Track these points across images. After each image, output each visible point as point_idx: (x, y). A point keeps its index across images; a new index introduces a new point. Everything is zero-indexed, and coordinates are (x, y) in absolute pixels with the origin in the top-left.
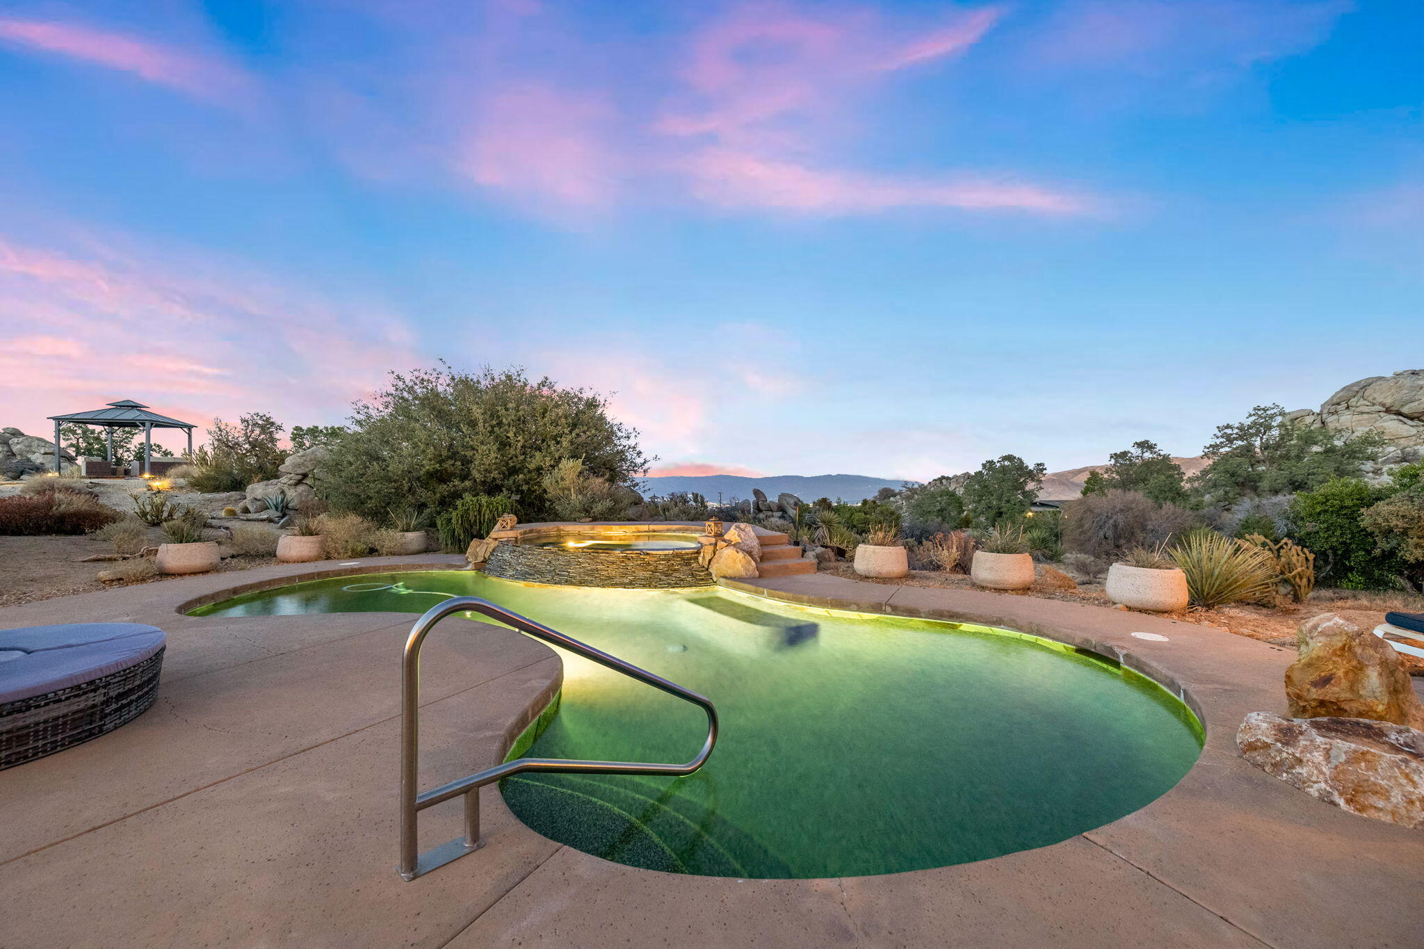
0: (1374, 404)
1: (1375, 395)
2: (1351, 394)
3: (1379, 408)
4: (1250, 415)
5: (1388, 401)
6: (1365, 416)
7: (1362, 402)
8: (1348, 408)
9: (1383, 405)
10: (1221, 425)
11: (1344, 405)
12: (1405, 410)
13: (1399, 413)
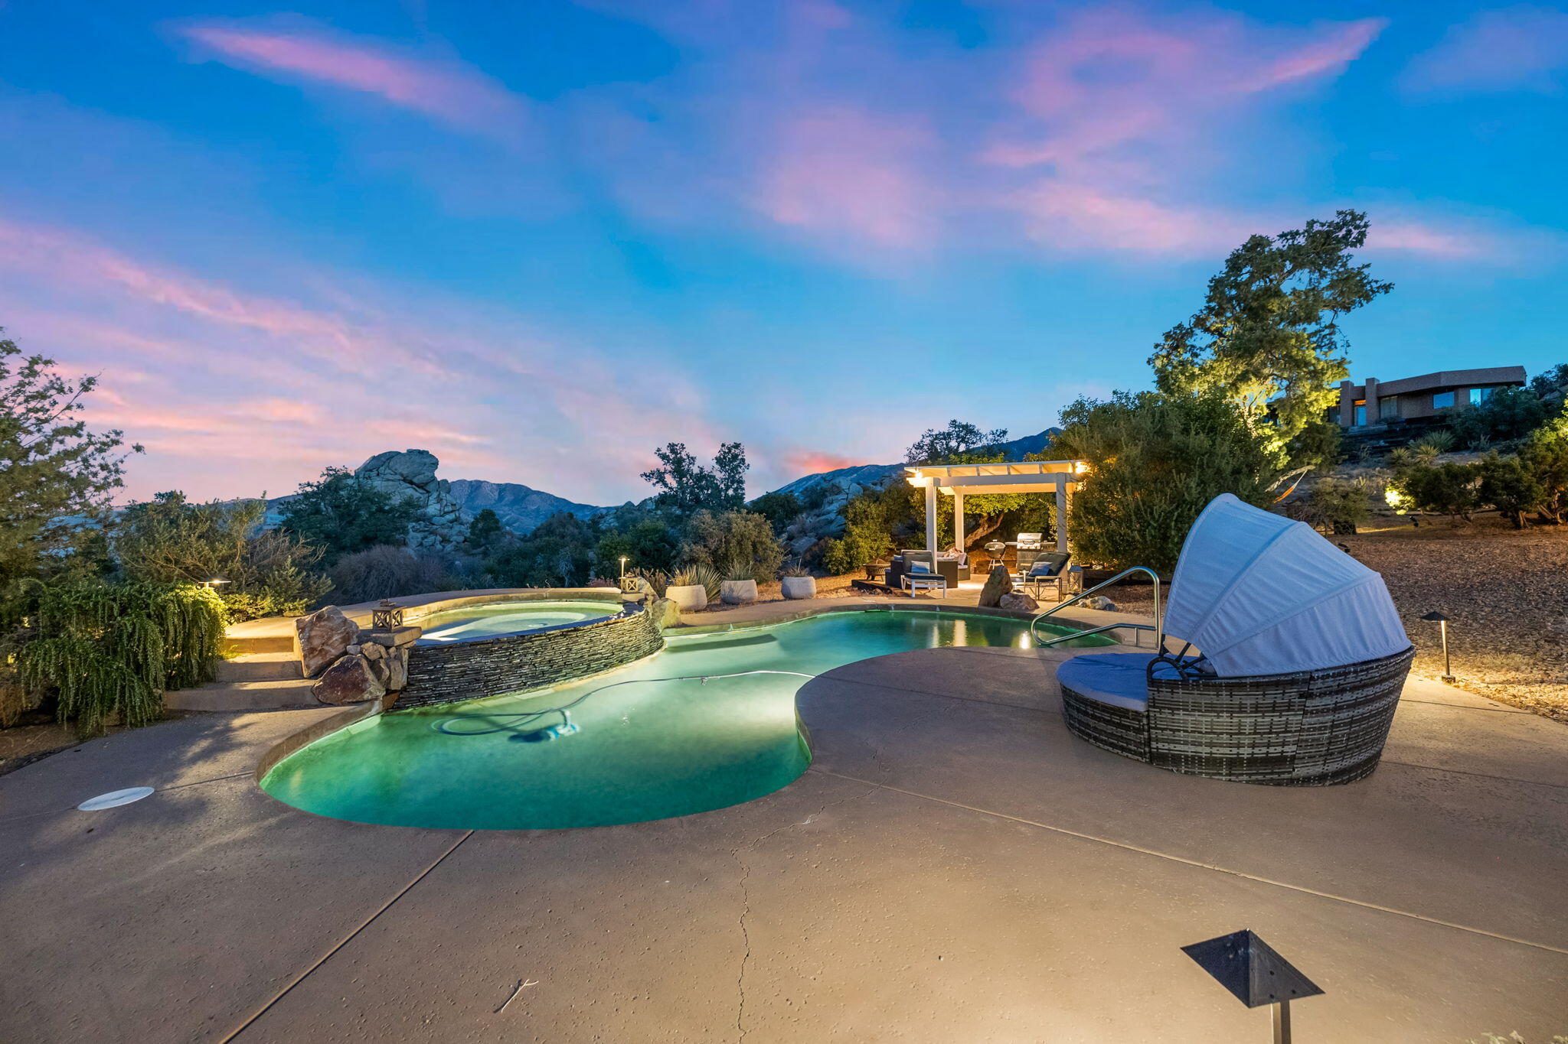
0: (396, 474)
1: (397, 466)
2: (380, 463)
3: (398, 477)
4: (324, 475)
5: (405, 472)
6: (391, 483)
7: (388, 471)
8: (378, 475)
9: (402, 475)
10: (303, 482)
11: (375, 472)
12: (415, 480)
13: (411, 483)
